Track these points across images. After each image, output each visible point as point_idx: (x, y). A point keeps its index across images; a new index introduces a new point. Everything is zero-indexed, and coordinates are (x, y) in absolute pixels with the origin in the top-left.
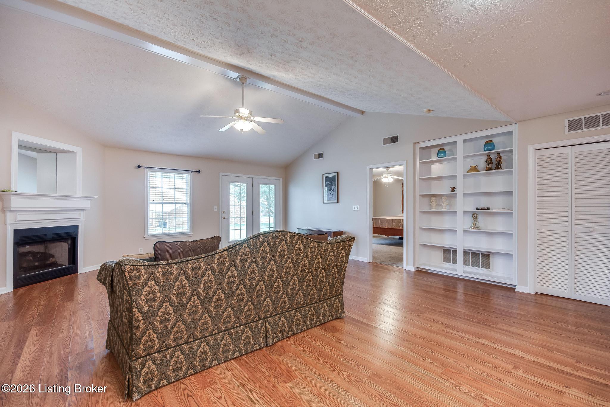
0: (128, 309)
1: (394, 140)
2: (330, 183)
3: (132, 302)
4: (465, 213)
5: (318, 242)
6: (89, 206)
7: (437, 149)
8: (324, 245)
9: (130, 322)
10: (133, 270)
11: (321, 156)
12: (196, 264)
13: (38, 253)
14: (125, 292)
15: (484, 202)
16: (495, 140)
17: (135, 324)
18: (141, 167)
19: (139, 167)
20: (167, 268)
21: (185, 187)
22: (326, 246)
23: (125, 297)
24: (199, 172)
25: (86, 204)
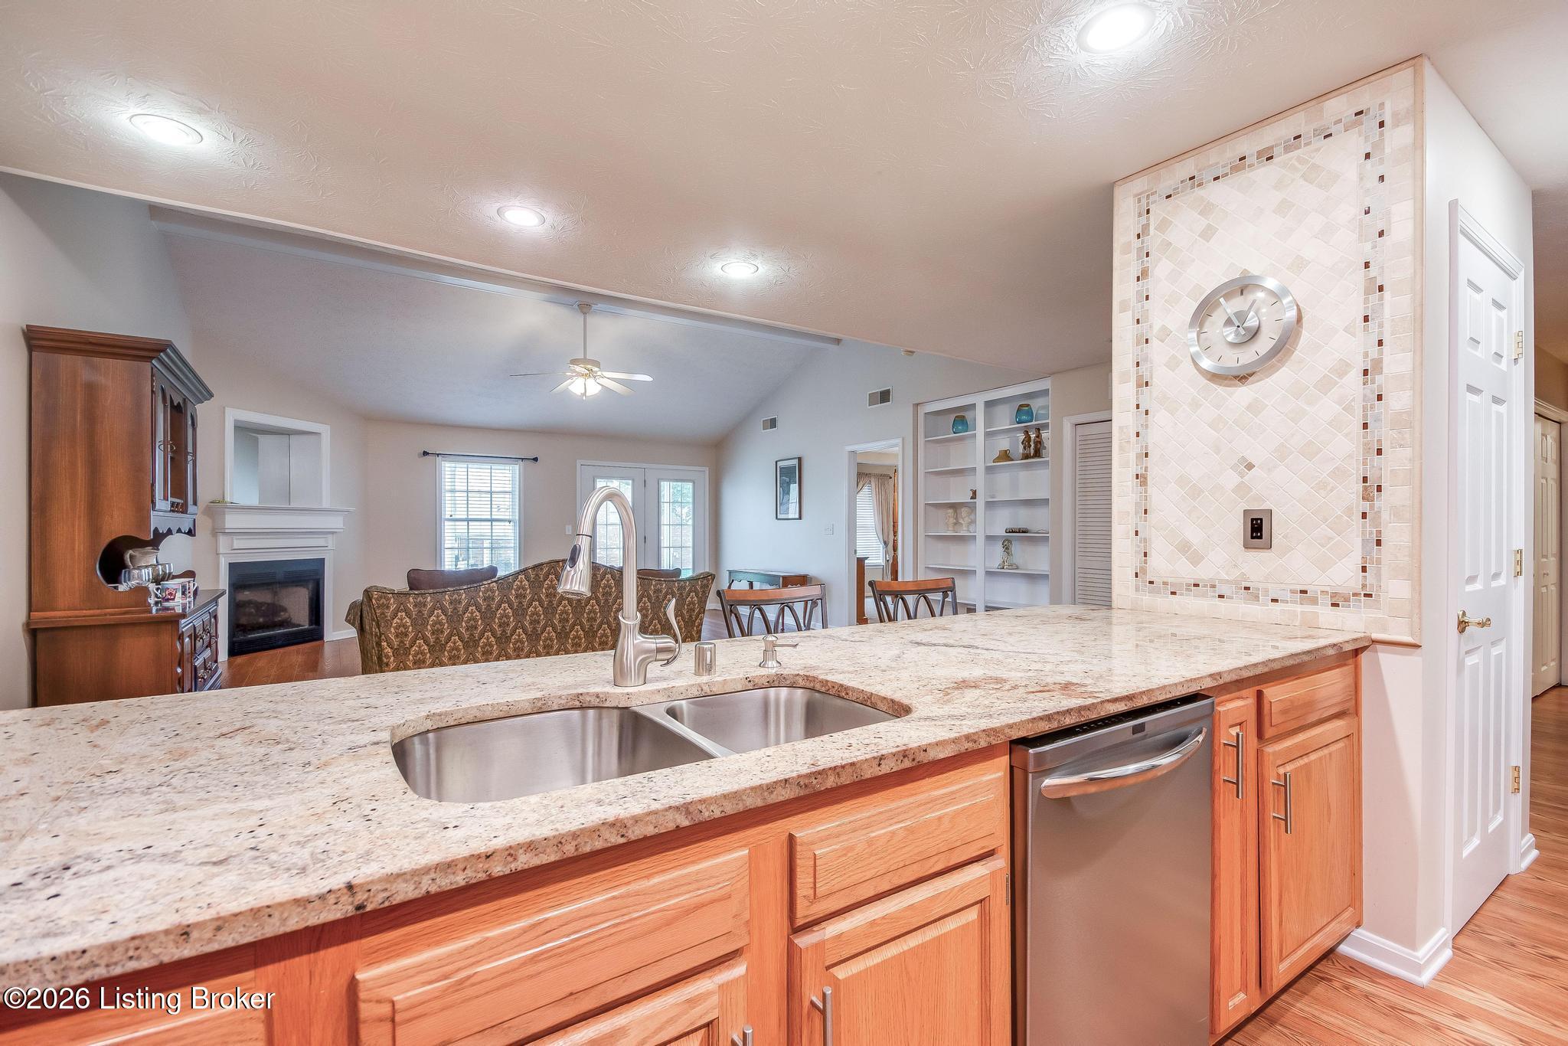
0: (377, 643)
1: (885, 396)
2: (788, 480)
3: (381, 634)
4: (990, 538)
5: (643, 579)
6: (342, 526)
7: (952, 417)
8: (654, 583)
9: (380, 658)
10: (381, 597)
11: (773, 423)
12: (456, 596)
13: (262, 604)
14: (374, 623)
15: (1024, 518)
16: (1036, 404)
17: (385, 660)
18: (428, 453)
19: (425, 453)
20: (420, 599)
21: (511, 489)
22: (657, 584)
23: (374, 629)
24: (536, 459)
25: (336, 522)
